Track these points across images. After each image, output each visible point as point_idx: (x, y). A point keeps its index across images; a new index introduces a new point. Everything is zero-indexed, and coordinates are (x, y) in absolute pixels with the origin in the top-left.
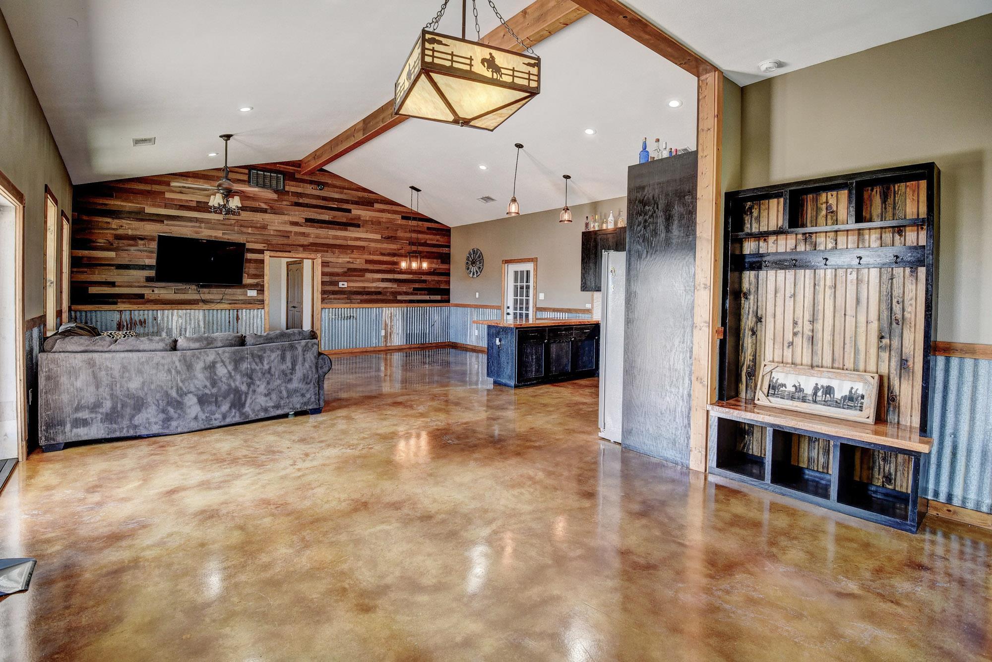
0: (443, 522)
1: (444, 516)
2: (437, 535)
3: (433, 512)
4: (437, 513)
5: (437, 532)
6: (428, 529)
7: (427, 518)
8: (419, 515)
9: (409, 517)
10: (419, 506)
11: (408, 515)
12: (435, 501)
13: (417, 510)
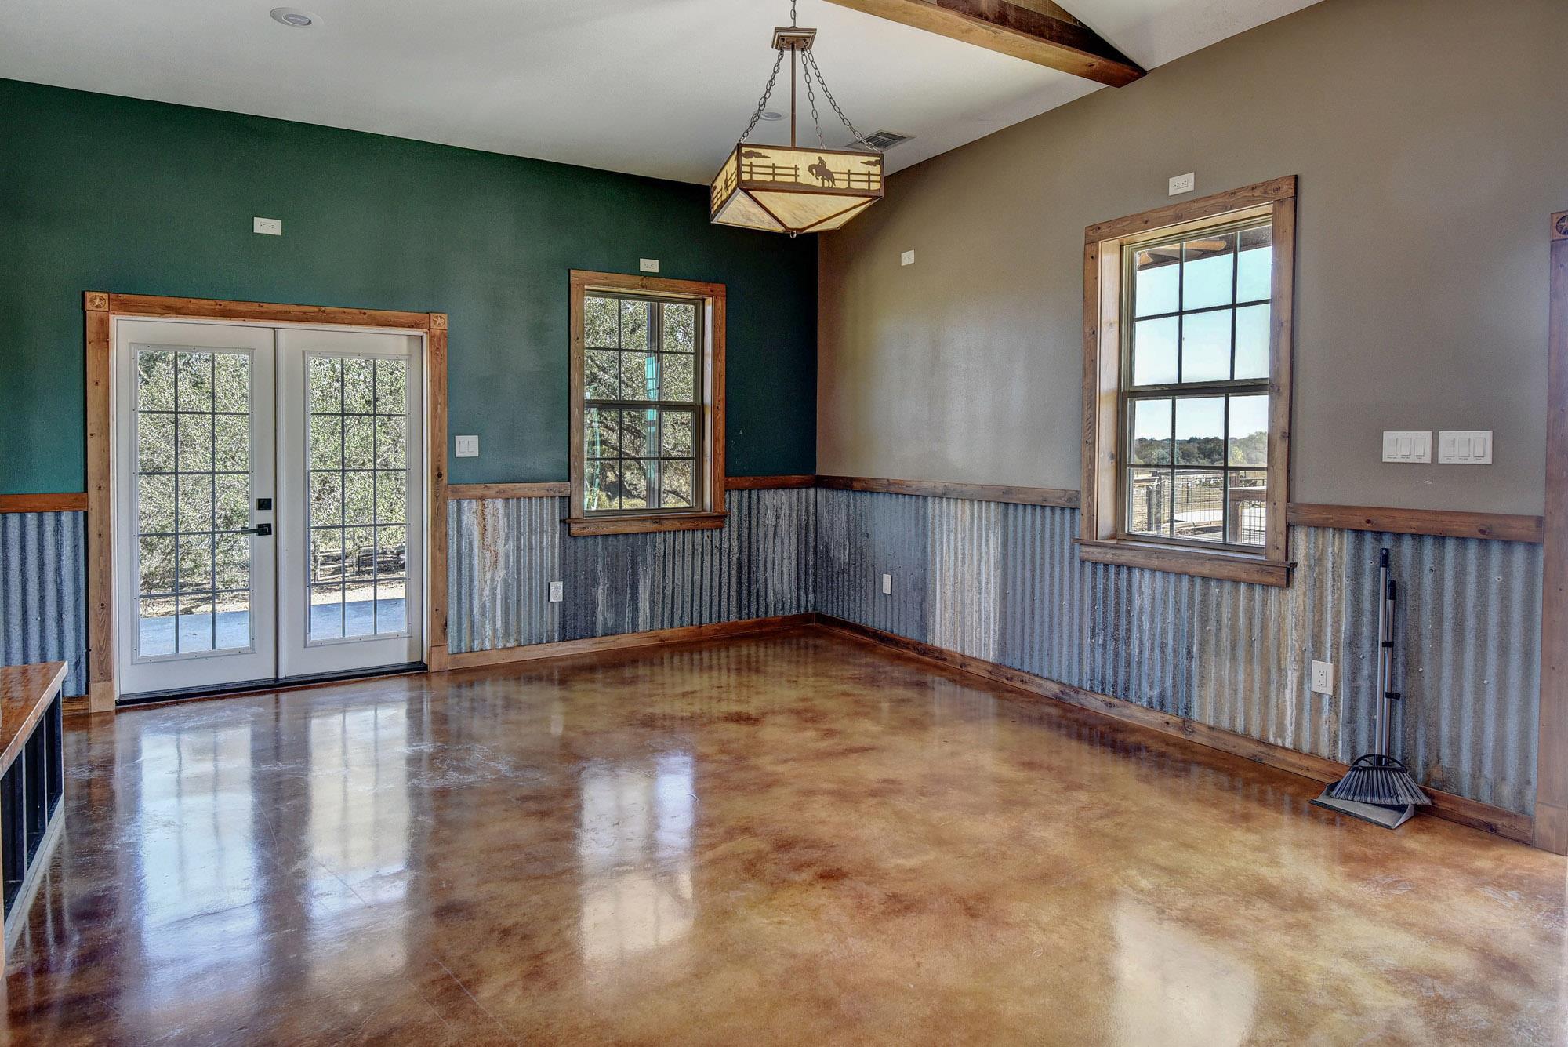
0: (799, 867)
1: (797, 878)
2: (813, 847)
3: (819, 887)
4: (810, 884)
5: (810, 851)
6: (825, 856)
7: (831, 876)
8: (847, 882)
9: (867, 878)
10: (848, 901)
11: (869, 883)
12: (815, 913)
13: (853, 893)
